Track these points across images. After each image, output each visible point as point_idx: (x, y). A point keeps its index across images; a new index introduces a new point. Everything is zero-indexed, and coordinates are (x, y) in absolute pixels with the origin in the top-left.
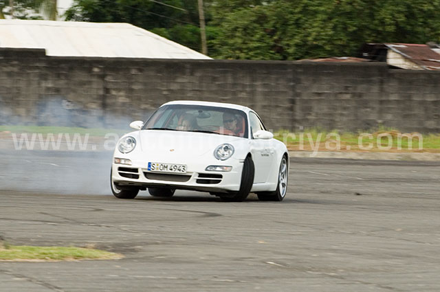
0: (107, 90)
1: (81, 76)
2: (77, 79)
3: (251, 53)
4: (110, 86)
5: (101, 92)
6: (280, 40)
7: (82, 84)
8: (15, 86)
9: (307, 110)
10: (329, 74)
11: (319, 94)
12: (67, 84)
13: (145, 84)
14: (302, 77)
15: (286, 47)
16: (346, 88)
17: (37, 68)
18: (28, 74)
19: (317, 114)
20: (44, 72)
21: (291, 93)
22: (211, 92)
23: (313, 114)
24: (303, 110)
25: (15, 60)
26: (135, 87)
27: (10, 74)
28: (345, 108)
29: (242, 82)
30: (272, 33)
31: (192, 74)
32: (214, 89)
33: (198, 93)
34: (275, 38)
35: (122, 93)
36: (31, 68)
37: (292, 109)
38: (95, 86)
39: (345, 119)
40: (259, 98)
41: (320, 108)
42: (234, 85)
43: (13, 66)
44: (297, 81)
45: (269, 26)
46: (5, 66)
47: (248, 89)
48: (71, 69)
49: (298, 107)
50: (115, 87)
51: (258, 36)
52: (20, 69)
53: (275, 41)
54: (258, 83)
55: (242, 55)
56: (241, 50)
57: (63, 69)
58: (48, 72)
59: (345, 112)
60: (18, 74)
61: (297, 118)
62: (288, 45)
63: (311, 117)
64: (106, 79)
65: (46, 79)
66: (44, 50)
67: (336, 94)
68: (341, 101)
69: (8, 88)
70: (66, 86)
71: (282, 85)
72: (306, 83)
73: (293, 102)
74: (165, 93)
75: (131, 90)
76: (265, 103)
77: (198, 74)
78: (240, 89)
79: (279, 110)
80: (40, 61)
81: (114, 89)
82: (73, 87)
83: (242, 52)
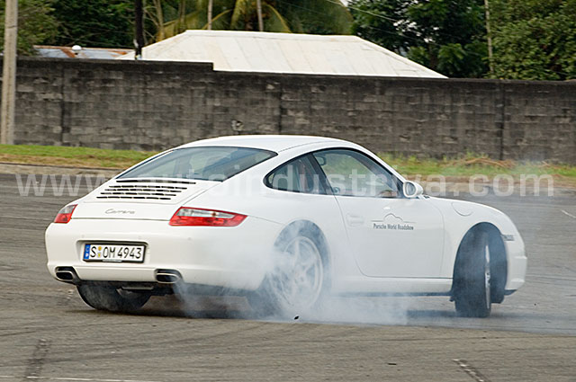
0: (283, 111)
1: (253, 94)
2: (248, 97)
3: (525, 73)
4: (286, 106)
5: (277, 113)
6: (557, 57)
7: (254, 103)
8: (178, 104)
9: (518, 136)
10: (545, 95)
11: (532, 118)
12: (237, 102)
13: (328, 104)
14: (512, 98)
15: (564, 66)
16: (565, 111)
17: (203, 84)
18: (192, 91)
19: (529, 140)
20: (209, 89)
21: (499, 116)
22: (405, 114)
23: (525, 141)
24: (512, 135)
25: (178, 75)
26: (315, 107)
27: (170, 91)
28: (562, 134)
29: (441, 103)
30: (549, 50)
31: (382, 93)
32: (408, 110)
33: (390, 115)
34: (552, 55)
35: (300, 114)
36: (195, 84)
37: (500, 134)
38: (268, 105)
39: (561, 146)
40: (461, 121)
41: (533, 134)
42: (432, 106)
43: (174, 81)
44: (507, 103)
45: (546, 42)
46: (166, 82)
47: (448, 111)
48: (241, 86)
49: (506, 132)
50: (293, 107)
51: (532, 53)
52: (182, 85)
53: (552, 58)
54: (461, 104)
55: (515, 75)
56: (513, 69)
57: (232, 85)
58: (215, 90)
59: (562, 139)
60: (180, 91)
61: (505, 144)
62: (566, 63)
63: (523, 144)
64: (283, 98)
65: (212, 97)
66: (212, 64)
67: (553, 119)
68: (558, 125)
69: (169, 107)
70: (235, 106)
71: (488, 107)
72: (517, 105)
73: (502, 126)
74: (350, 114)
75: (312, 111)
76: (469, 127)
77: (389, 93)
78: (438, 110)
79: (485, 135)
80: (205, 76)
81: (292, 110)
82: (244, 107)
83: (514, 71)
